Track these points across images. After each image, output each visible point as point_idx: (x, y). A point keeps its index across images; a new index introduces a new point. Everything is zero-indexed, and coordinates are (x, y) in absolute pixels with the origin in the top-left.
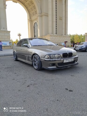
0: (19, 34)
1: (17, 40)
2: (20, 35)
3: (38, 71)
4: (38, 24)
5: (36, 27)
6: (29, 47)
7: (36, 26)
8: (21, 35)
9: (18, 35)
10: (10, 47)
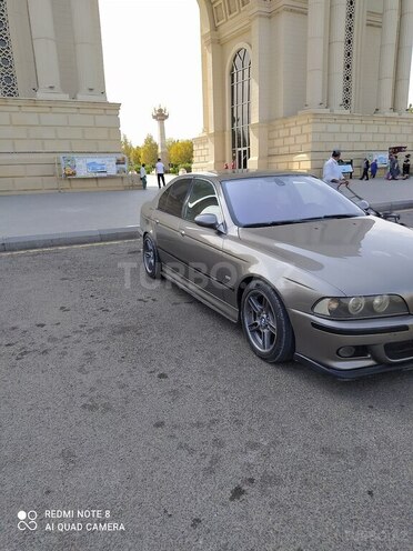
0: (160, 110)
1: (149, 140)
2: (161, 116)
3: (271, 369)
4: (253, 55)
5: (240, 74)
6: (222, 229)
7: (240, 68)
8: (167, 117)
9: (154, 117)
10: (120, 181)
